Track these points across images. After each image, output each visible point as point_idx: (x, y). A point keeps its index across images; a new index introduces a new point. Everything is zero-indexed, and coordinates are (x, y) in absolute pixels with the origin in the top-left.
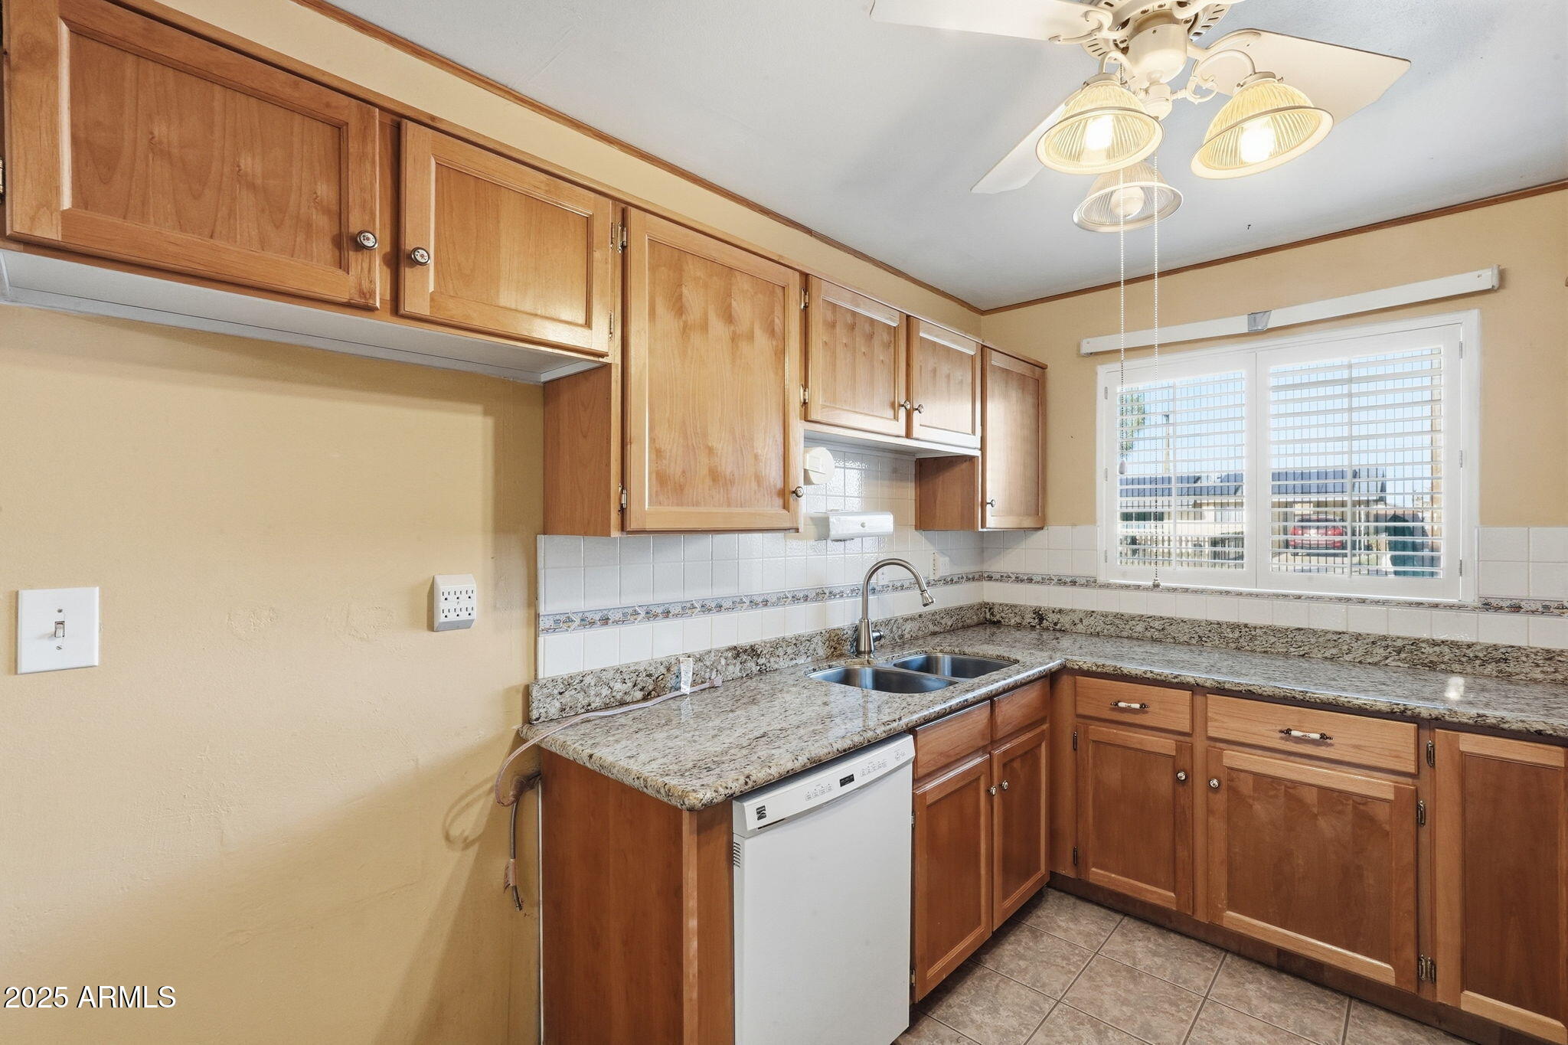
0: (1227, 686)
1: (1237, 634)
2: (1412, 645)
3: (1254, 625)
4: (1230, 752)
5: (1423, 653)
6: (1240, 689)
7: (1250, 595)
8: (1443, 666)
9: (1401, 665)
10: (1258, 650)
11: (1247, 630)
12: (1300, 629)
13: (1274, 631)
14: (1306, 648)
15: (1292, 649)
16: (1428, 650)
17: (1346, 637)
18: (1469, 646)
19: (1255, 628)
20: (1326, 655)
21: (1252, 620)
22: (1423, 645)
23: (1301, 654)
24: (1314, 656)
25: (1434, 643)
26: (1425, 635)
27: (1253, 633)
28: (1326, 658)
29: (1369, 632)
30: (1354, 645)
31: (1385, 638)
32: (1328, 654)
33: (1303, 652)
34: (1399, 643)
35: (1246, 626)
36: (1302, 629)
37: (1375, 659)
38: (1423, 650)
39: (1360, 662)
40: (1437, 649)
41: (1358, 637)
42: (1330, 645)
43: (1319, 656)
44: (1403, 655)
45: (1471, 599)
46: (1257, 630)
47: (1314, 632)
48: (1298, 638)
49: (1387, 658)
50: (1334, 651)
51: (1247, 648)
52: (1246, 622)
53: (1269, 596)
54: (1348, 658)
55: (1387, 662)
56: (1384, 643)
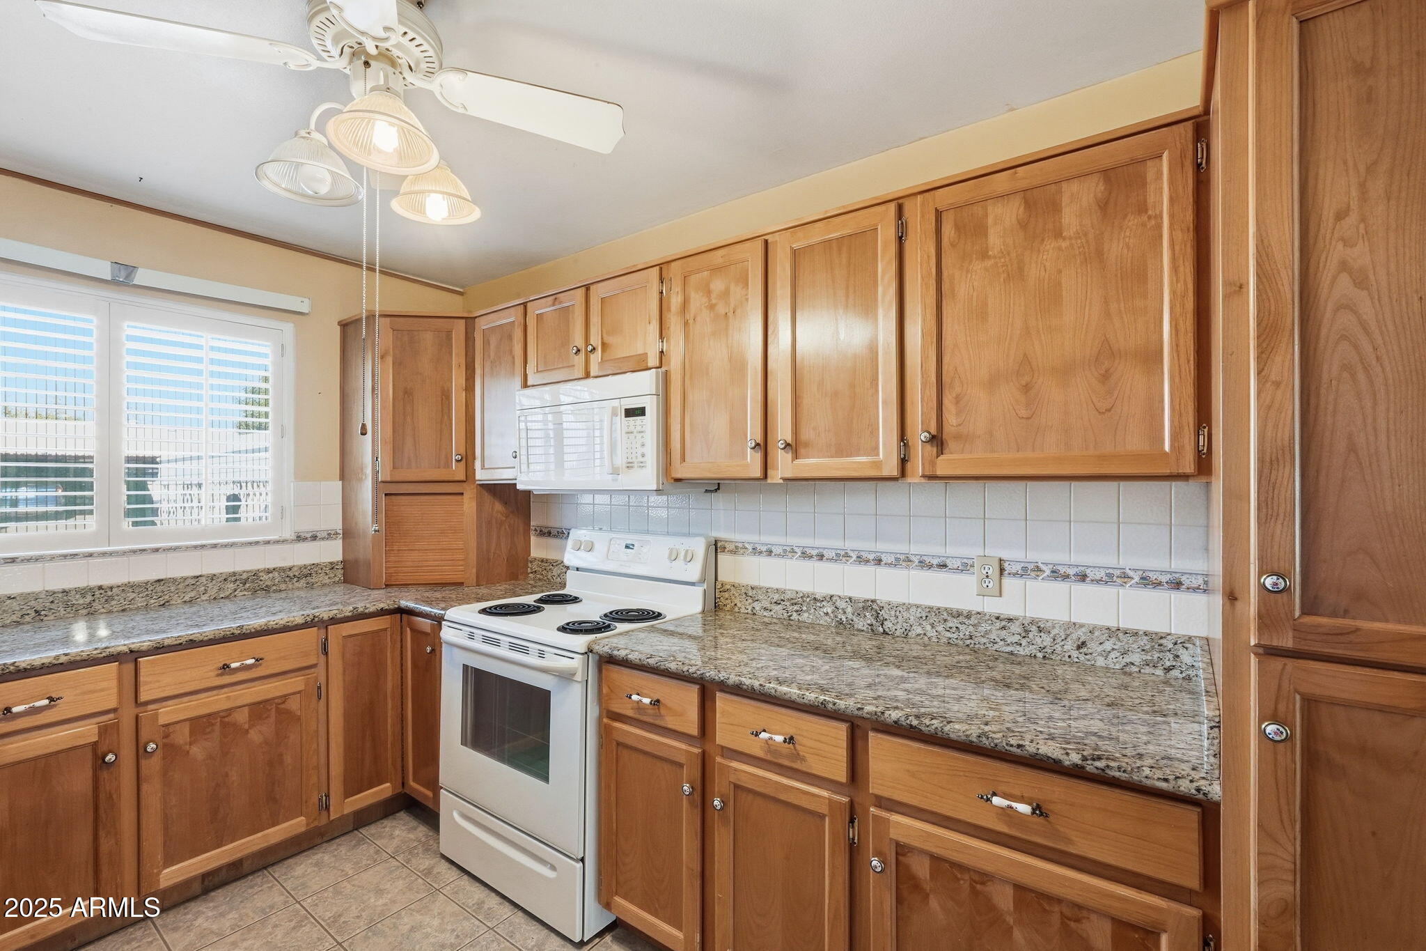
0: (167, 642)
1: (89, 598)
2: (254, 576)
3: (109, 586)
4: (164, 709)
5: (261, 580)
6: (181, 641)
7: (104, 554)
8: (275, 588)
9: (246, 593)
10: (116, 609)
11: (102, 591)
12: (159, 581)
13: (132, 586)
14: (167, 597)
15: (152, 601)
16: (265, 577)
17: (203, 580)
18: (290, 569)
19: (111, 588)
20: (184, 599)
21: (106, 582)
22: (261, 574)
23: (161, 604)
24: (174, 602)
25: (269, 571)
26: (261, 566)
27: (110, 593)
28: (185, 602)
29: (221, 571)
30: (210, 585)
31: (234, 574)
32: (187, 598)
33: (163, 602)
34: (245, 576)
35: (100, 588)
36: (162, 580)
37: (228, 593)
38: (262, 578)
39: (215, 598)
40: (271, 575)
41: (212, 577)
42: (188, 589)
43: (179, 602)
44: (248, 585)
45: (288, 534)
46: (114, 590)
47: (174, 580)
48: (159, 589)
49: (235, 591)
50: (192, 594)
51: (102, 610)
52: (100, 583)
53: (124, 553)
54: (204, 597)
55: (236, 593)
56: (233, 579)
